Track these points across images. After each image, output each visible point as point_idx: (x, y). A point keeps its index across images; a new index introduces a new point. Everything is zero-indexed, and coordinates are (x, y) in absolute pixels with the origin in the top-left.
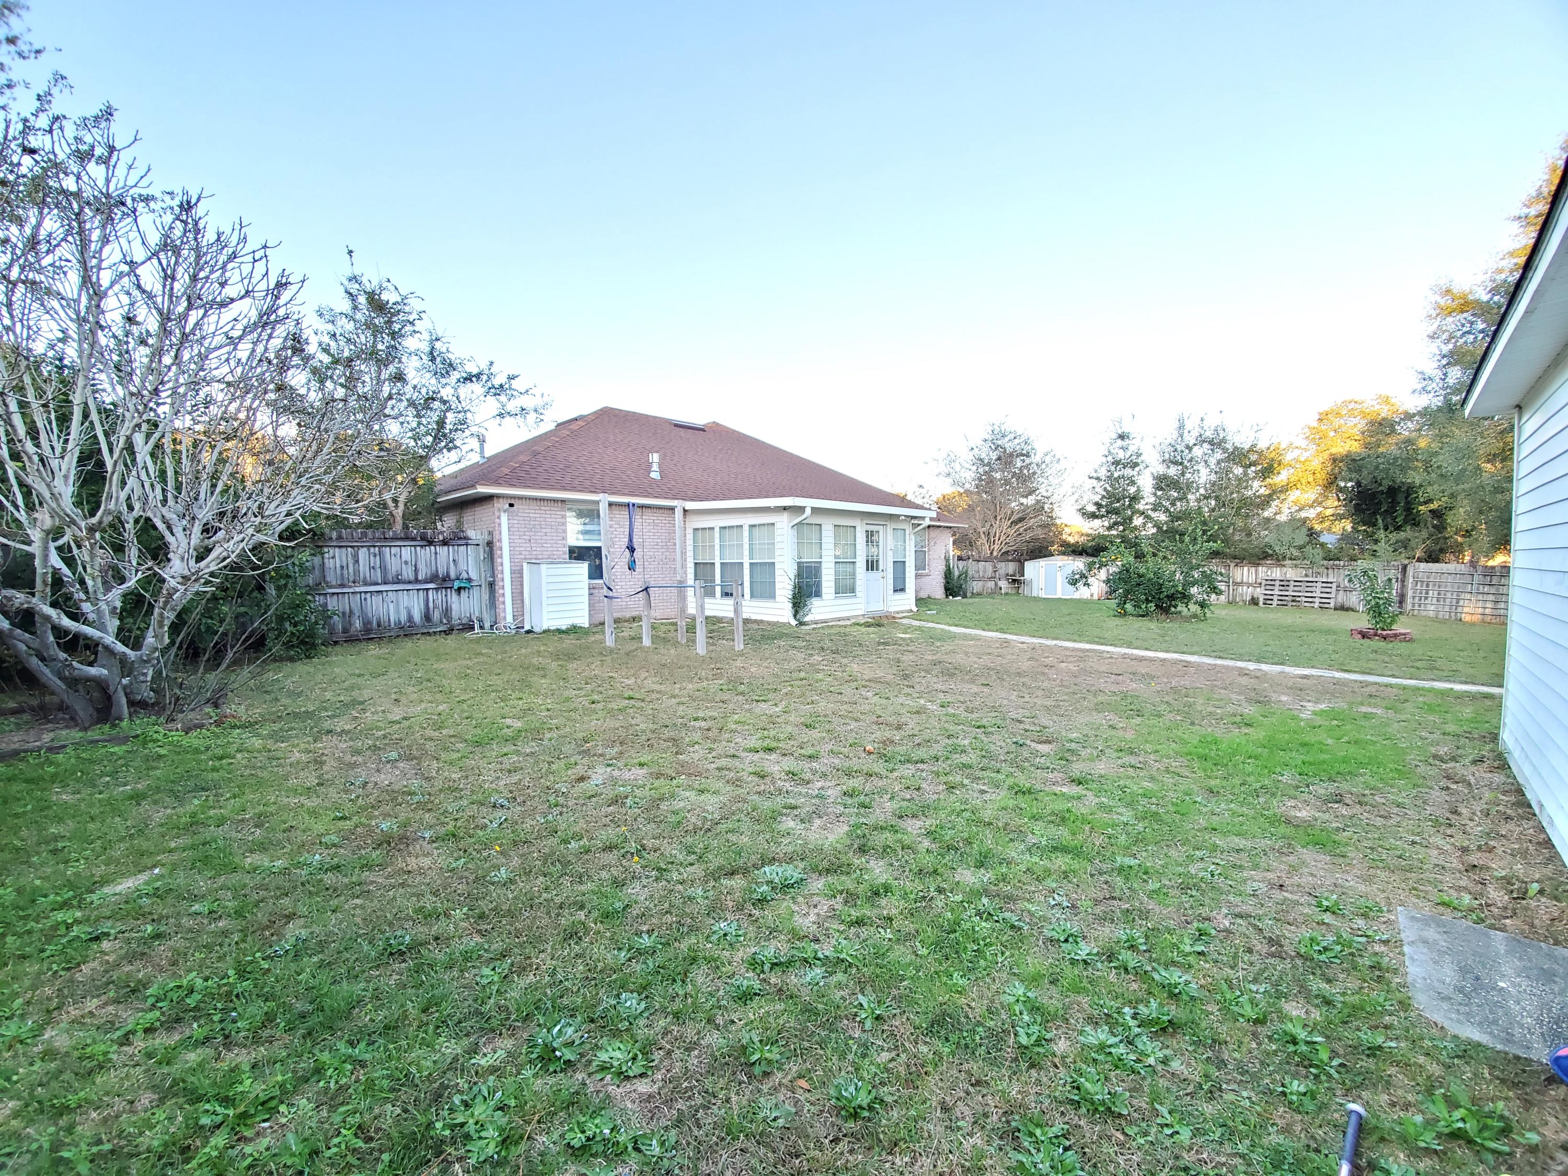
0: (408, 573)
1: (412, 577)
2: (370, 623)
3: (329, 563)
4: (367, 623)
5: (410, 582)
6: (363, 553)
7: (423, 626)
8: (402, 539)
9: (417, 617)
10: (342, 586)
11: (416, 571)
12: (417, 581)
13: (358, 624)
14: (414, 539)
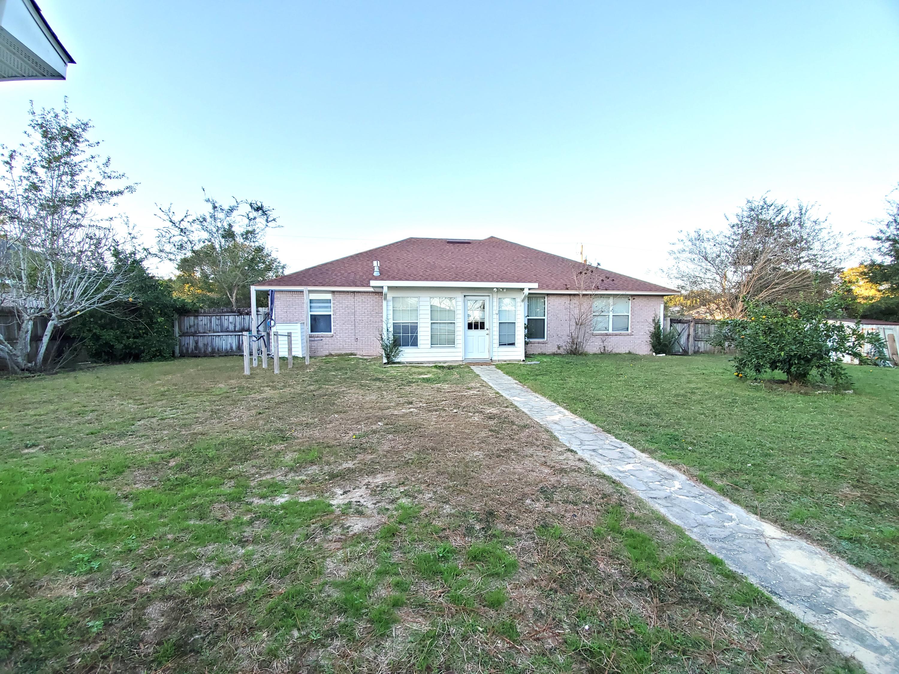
0: (231, 327)
1: (233, 330)
2: (214, 349)
3: (200, 323)
4: (213, 349)
5: (232, 332)
6: (213, 319)
7: (236, 352)
8: (229, 312)
9: (234, 347)
10: (204, 333)
11: (235, 327)
12: (235, 331)
13: (210, 349)
14: (234, 312)
